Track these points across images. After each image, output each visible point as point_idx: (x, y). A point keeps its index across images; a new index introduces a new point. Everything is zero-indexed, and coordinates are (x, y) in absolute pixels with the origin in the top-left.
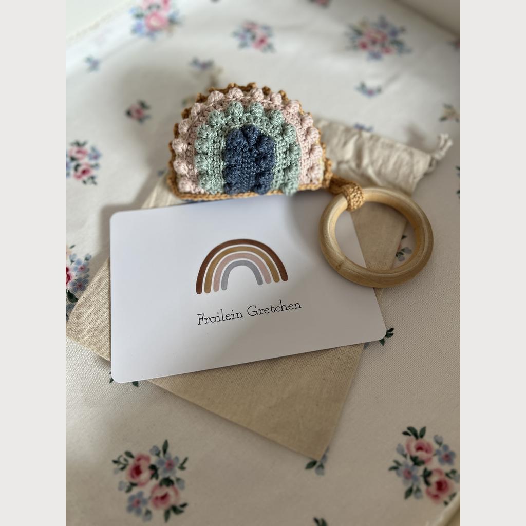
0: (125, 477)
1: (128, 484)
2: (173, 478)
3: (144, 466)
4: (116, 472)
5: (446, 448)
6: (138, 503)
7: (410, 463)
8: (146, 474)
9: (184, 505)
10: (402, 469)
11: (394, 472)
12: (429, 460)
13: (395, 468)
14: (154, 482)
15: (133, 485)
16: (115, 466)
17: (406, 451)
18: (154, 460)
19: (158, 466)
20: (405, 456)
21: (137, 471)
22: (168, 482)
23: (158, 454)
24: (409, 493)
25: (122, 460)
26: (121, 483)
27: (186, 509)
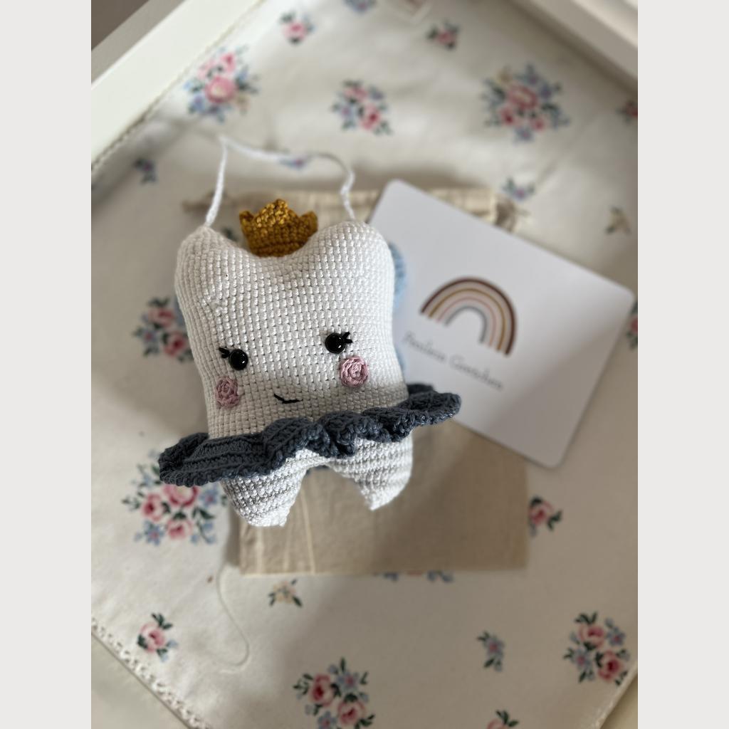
0: (308, 700)
1: (314, 707)
2: (356, 693)
3: (325, 685)
4: (299, 697)
5: (616, 630)
6: (328, 723)
7: (583, 649)
8: (328, 694)
9: (371, 717)
10: (576, 656)
11: (568, 660)
12: (600, 644)
13: (570, 655)
14: (338, 700)
15: (318, 706)
16: (297, 692)
17: (579, 638)
18: (333, 679)
19: (338, 683)
20: (578, 643)
21: (319, 692)
22: (351, 698)
23: (336, 672)
24: (583, 677)
25: (302, 684)
26: (307, 707)
27: (374, 720)
